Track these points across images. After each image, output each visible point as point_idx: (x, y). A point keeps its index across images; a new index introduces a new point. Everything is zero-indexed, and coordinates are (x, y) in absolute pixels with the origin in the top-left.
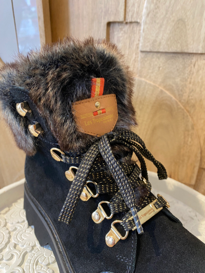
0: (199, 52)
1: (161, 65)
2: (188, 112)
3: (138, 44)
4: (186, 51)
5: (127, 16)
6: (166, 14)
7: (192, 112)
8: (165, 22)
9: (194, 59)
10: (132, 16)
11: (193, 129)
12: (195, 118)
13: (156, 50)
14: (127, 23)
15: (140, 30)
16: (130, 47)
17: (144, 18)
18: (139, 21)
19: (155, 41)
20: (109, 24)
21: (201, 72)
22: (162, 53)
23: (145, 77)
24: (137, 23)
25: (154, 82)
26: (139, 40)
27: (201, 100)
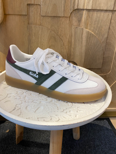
0: (62, 16)
1: (50, 21)
2: (61, 39)
3: (40, 13)
4: (58, 16)
5: (35, 2)
6: (50, 2)
7: (62, 39)
8: (49, 5)
9: (61, 19)
10: (37, 2)
11: (64, 45)
12: (64, 41)
13: (47, 15)
14: (35, 4)
15: (40, 7)
16: (37, 14)
17: (42, 3)
18: (40, 4)
19: (46, 12)
20: (28, 4)
21: (64, 23)
22: (49, 16)
23: (44, 26)
24: (39, 5)
25: (47, 28)
26: (40, 11)
27: (65, 34)
